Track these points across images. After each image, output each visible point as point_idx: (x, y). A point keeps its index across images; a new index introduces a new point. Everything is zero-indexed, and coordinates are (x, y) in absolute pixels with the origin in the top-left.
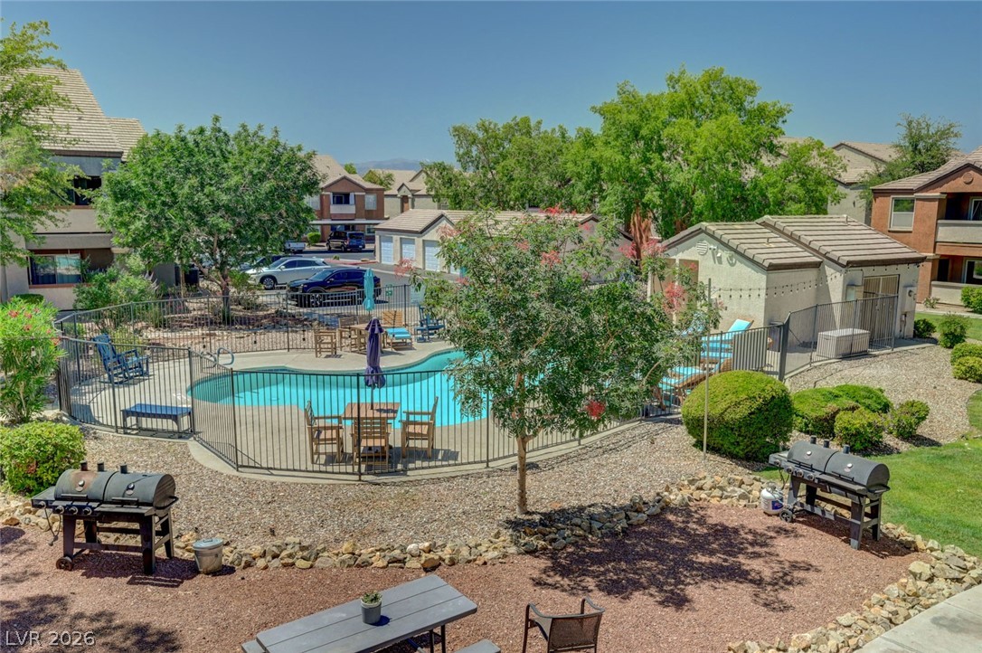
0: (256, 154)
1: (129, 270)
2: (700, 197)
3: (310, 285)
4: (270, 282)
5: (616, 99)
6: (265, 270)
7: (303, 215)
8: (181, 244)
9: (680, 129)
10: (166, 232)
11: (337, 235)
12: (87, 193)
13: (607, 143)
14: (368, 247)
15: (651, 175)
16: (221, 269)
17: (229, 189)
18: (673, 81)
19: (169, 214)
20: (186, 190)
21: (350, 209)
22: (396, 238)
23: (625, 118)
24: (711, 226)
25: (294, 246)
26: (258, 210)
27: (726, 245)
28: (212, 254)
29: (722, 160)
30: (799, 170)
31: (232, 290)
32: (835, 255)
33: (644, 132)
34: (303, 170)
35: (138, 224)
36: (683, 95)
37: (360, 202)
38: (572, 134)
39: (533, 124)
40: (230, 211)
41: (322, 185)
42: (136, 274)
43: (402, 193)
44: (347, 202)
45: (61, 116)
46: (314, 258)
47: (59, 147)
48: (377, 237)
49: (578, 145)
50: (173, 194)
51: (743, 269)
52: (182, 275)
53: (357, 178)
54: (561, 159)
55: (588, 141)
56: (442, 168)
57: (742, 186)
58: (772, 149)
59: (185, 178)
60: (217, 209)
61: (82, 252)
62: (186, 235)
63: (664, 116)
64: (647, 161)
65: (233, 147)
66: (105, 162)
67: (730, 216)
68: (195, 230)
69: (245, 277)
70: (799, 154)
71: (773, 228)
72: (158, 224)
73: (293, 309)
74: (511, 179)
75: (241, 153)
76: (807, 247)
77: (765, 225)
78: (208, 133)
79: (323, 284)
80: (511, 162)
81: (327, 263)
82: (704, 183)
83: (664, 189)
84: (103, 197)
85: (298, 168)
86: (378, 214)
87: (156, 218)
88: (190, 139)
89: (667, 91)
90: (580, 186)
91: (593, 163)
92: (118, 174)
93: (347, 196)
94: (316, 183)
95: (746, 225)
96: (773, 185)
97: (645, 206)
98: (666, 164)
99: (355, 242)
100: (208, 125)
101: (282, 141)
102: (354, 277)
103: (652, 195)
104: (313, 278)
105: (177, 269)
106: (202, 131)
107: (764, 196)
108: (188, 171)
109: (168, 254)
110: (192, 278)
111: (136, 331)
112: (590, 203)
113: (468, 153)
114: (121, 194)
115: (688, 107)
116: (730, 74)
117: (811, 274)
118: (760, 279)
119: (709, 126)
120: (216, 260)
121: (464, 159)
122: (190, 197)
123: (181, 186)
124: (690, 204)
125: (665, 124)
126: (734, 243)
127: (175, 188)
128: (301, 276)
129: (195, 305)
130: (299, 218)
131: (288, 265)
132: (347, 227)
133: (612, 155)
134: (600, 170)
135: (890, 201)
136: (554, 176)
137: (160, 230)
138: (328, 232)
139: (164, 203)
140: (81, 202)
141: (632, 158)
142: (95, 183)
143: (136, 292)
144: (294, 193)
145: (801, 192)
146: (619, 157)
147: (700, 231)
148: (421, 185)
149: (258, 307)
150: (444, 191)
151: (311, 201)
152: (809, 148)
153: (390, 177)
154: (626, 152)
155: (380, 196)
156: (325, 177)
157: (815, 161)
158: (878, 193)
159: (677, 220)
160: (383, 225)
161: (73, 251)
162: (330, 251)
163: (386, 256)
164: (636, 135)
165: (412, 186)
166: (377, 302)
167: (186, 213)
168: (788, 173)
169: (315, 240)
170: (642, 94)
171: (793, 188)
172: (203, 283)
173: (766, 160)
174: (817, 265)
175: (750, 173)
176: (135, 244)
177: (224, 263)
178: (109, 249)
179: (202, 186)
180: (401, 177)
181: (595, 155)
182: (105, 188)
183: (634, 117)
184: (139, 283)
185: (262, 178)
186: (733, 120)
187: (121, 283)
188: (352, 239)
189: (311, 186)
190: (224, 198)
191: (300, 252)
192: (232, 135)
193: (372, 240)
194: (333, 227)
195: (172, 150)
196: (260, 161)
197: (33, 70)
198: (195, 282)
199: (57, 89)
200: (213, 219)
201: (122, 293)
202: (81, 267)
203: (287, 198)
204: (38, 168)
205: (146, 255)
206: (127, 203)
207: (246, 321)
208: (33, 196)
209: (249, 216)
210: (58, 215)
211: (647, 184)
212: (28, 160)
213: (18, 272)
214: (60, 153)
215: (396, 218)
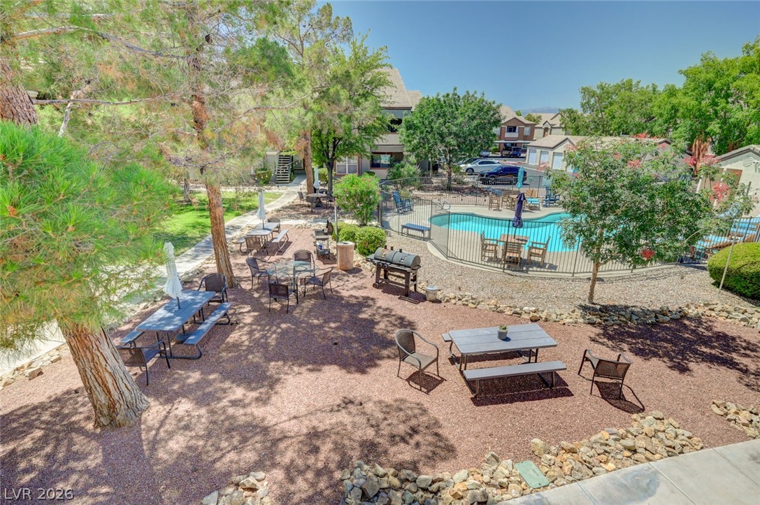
0: (472, 106)
1: (409, 162)
2: (753, 128)
3: (490, 174)
4: (471, 171)
5: (699, 64)
6: (469, 165)
7: (491, 138)
8: (432, 151)
9: (747, 81)
10: (426, 146)
11: (507, 148)
12: (395, 126)
13: (685, 94)
14: (522, 155)
15: (716, 113)
16: (449, 164)
17: (457, 124)
18: (748, 49)
19: (429, 136)
20: (437, 125)
21: (515, 135)
22: (539, 151)
23: (703, 76)
25: (484, 153)
26: (470, 135)
28: (445, 156)
31: (453, 174)
33: (717, 85)
34: (494, 114)
35: (415, 141)
36: (755, 58)
37: (521, 130)
38: (661, 89)
39: (634, 83)
40: (457, 135)
41: (503, 122)
42: (412, 164)
43: (545, 126)
44: (514, 131)
45: (388, 91)
46: (494, 160)
47: (386, 105)
48: (528, 150)
49: (664, 95)
50: (432, 127)
52: (431, 166)
53: (522, 118)
54: (650, 105)
55: (672, 92)
56: (571, 111)
59: (438, 119)
60: (450, 134)
61: (391, 154)
62: (435, 147)
63: (736, 73)
64: (715, 104)
65: (461, 103)
66: (404, 112)
68: (439, 144)
69: (459, 168)
72: (424, 141)
73: (480, 186)
74: (613, 118)
75: (465, 106)
78: (450, 96)
79: (497, 174)
80: (615, 107)
81: (500, 163)
83: (724, 122)
84: (402, 129)
85: (492, 113)
86: (530, 137)
87: (423, 138)
88: (442, 99)
89: (741, 56)
90: (660, 121)
91: (672, 108)
92: (409, 117)
93: (515, 128)
94: (500, 121)
97: (707, 134)
98: (730, 106)
99: (515, 152)
101: (485, 99)
102: (513, 171)
103: (714, 127)
104: (492, 170)
105: (429, 163)
106: (448, 95)
108: (439, 115)
109: (426, 155)
110: (435, 168)
111: (410, 191)
112: (664, 133)
113: (588, 103)
114: (409, 128)
115: (757, 66)
120: (447, 160)
121: (585, 106)
122: (439, 128)
123: (435, 123)
124: (744, 132)
125: (735, 79)
127: (433, 124)
128: (487, 169)
129: (435, 180)
130: (489, 139)
131: (480, 163)
132: (512, 144)
133: (688, 101)
134: (677, 111)
136: (643, 115)
137: (424, 144)
138: (503, 147)
139: (427, 131)
140: (393, 131)
141: (704, 103)
142: (399, 122)
143: (411, 173)
144: (488, 126)
146: (694, 103)
147: (748, 150)
148: (557, 122)
149: (464, 183)
150: (570, 124)
151: (496, 130)
153: (540, 117)
154: (699, 99)
155: (533, 127)
156: (505, 118)
159: (731, 142)
160: (532, 143)
161: (388, 153)
162: (502, 157)
163: (532, 161)
164: (710, 87)
165: (551, 122)
166: (524, 184)
167: (436, 136)
169: (495, 151)
170: (721, 59)
172: (440, 170)
176: (413, 150)
177: (451, 161)
178: (402, 153)
179: (445, 123)
180: (546, 117)
181: (674, 101)
182: (403, 124)
183: (711, 76)
184: (414, 169)
185: (473, 118)
187: (406, 168)
188: (515, 151)
189: (497, 123)
190: (454, 129)
191: (487, 157)
192: (461, 97)
193: (525, 151)
194: (505, 144)
195: (434, 105)
196: (474, 110)
197: (379, 70)
198: (437, 169)
199: (388, 78)
200: (447, 139)
201: (406, 173)
202: (391, 161)
203: (485, 129)
204: (378, 115)
205: (417, 156)
206: (412, 131)
207: (457, 190)
208: (375, 128)
209: (465, 138)
210: (384, 137)
211: (711, 120)
212: (374, 112)
213: (366, 162)
214: (386, 108)
215: (540, 140)
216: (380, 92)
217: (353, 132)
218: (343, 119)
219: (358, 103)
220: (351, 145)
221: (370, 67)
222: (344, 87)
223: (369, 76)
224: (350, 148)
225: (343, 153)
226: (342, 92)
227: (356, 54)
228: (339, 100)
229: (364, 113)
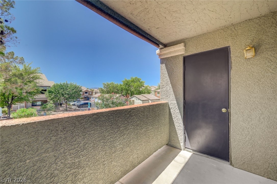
0: (73, 86)
1: (50, 103)
2: (135, 92)
3: (80, 105)
4: (74, 105)
5: (124, 80)
6: (73, 103)
7: (80, 95)
8: (59, 99)
9: (132, 84)
10: (57, 98)
11: (85, 98)
12: (44, 92)
13: (123, 85)
14: (90, 99)
15: (129, 89)
16: (66, 103)
17: (68, 91)
18: (131, 78)
19: (58, 95)
20: (61, 91)
21: (87, 94)
22: (94, 98)
23: (125, 82)
24: (136, 96)
25: (78, 99)
26: (73, 94)
27: (137, 98)
28: (65, 101)
29: (138, 88)
30: (146, 89)
31: (68, 106)
32: (150, 99)
33: (128, 84)
34: (80, 89)
35: (52, 96)
36: (132, 80)
37: (89, 93)
38: (119, 84)
39: (114, 83)
40: (68, 94)
41: (83, 91)
42: (51, 104)
43: (95, 92)
44: (87, 93)
45: (40, 81)
46: (81, 101)
47: (40, 85)
48: (91, 98)
49: (120, 86)
50: (59, 92)
51: (139, 101)
52: (59, 104)
53: (89, 90)
54: (117, 87)
55: (121, 85)
56: (101, 89)
57: (140, 91)
58: (143, 86)
59: (61, 90)
60: (66, 94)
61: (42, 101)
62: (60, 98)
63: (130, 82)
64: (129, 88)
65: (69, 85)
66: (47, 87)
67: (139, 94)
68: (62, 97)
69: (70, 104)
70: (146, 87)
71: (143, 96)
72: (56, 96)
73: (77, 108)
74: (111, 90)
75: (70, 86)
76: (147, 98)
77: (142, 95)
78: (65, 83)
79: (82, 105)
80: (111, 88)
81: (83, 102)
82: (136, 90)
83: (131, 91)
84: (47, 93)
85: (79, 88)
86: (92, 95)
87: (56, 95)
88: (62, 84)
89: (131, 79)
90: (120, 91)
91: (122, 88)
92: (50, 89)
93: (87, 92)
94: (82, 90)
95: (140, 95)
96: (143, 91)
97: (128, 93)
98: (131, 88)
99: (88, 99)
101: (77, 85)
102: (87, 103)
103: (129, 92)
104: (81, 104)
105: (58, 103)
106: (64, 83)
107: (143, 92)
108: (61, 89)
109: (57, 101)
110: (61, 104)
111: (51, 112)
112: (121, 93)
113: (105, 86)
114: (50, 92)
115: (133, 81)
116: (138, 78)
117: (147, 101)
118: (141, 102)
119: (136, 84)
120: (65, 102)
121: (104, 87)
122: (62, 92)
123: (60, 91)
124: (134, 93)
125: (130, 83)
126: (138, 98)
127: (59, 91)
128: (79, 104)
129: (61, 108)
130: (79, 95)
131: (77, 102)
132: (87, 97)
133: (124, 87)
134: (122, 89)
135: (157, 93)
136: (116, 90)
137: (56, 97)
138: (84, 97)
139: (57, 93)
140: (42, 93)
141: (127, 87)
142: (45, 90)
143: (51, 106)
144: (78, 92)
145: (147, 92)
146: (125, 87)
147: (134, 96)
148: (98, 91)
149: (72, 108)
150: (101, 91)
151: (81, 93)
152: (148, 86)
153: (94, 90)
154: (126, 87)
155: (92, 92)
156: (83, 90)
157: (148, 88)
158: (156, 92)
159: (132, 94)
160: (92, 96)
161: (40, 101)
162: (84, 100)
163: (92, 101)
164: (127, 85)
165: (97, 91)
166: (90, 107)
167: (61, 95)
168: (145, 89)
169: (82, 99)
170: (127, 80)
171: (146, 91)
172: (63, 105)
173: (143, 88)
174: (148, 100)
175: (141, 89)
176: (52, 99)
177: (66, 102)
178: (47, 100)
179: (64, 91)
180: (95, 90)
181: (122, 87)
182: (47, 91)
183: (127, 82)
184: (52, 105)
185: (73, 90)
186: (139, 83)
187: (48, 105)
188: (88, 98)
189: (81, 91)
190: (67, 92)
191: (79, 100)
192: (69, 84)
193: (90, 98)
194: (85, 97)
195: (59, 86)
196: (73, 87)
197: (36, 74)
198: (62, 105)
199: (40, 77)
200: (65, 95)
201: (49, 107)
202: (42, 103)
203: (77, 92)
204: (36, 88)
205: (53, 101)
206: (51, 93)
207: (70, 111)
208: (34, 92)
209: (71, 95)
210: (38, 95)
211: (129, 91)
212: (34, 87)
213: (30, 104)
214: (40, 86)
215: (94, 95)
216: (37, 81)
217: (23, 94)
218: (18, 89)
219: (26, 84)
220: (22, 98)
221: (32, 73)
222: (19, 78)
223: (32, 76)
224: (21, 99)
225: (17, 101)
226: (18, 80)
227: (25, 69)
228: (17, 83)
229: (29, 87)
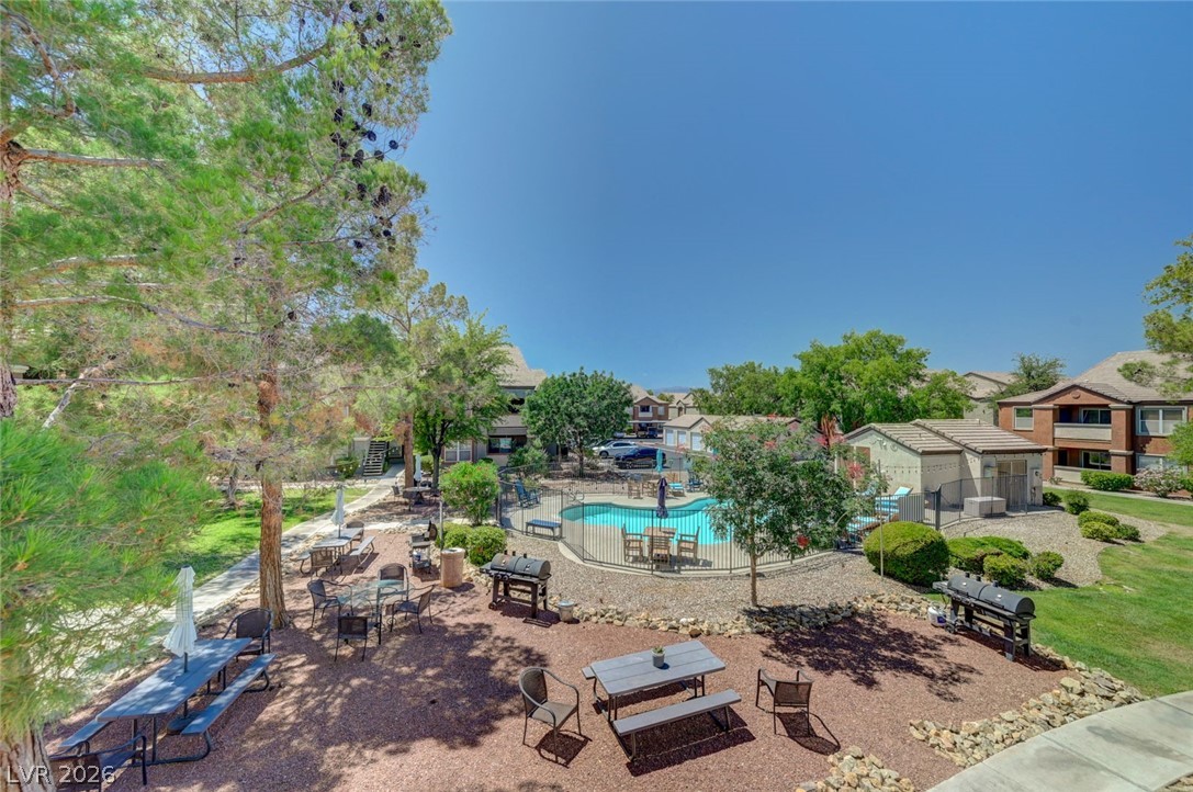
0: (601, 385)
1: (534, 446)
2: (869, 407)
3: (626, 457)
4: (605, 455)
5: (810, 350)
6: (603, 448)
8: (560, 433)
9: (853, 366)
10: (553, 427)
11: (642, 428)
12: (517, 407)
13: (804, 375)
14: (659, 436)
15: (834, 393)
16: (580, 447)
17: (586, 404)
18: (846, 339)
19: (556, 418)
20: (565, 405)
21: (650, 414)
22: (675, 431)
23: (815, 360)
24: (878, 426)
25: (618, 434)
26: (601, 415)
27: (890, 438)
28: (576, 439)
29: (884, 384)
30: (940, 390)
31: (585, 458)
32: (973, 446)
33: (829, 368)
34: (625, 394)
35: (540, 423)
36: (853, 346)
37: (655, 410)
38: (781, 371)
39: (756, 365)
40: (586, 416)
41: (635, 401)
42: (538, 449)
43: (679, 405)
44: (648, 411)
45: (508, 369)
46: (629, 442)
47: (507, 384)
48: (664, 431)
49: (786, 377)
50: (558, 407)
51: (901, 453)
52: (560, 450)
53: (654, 398)
54: (775, 385)
55: (792, 375)
56: (702, 391)
57: (898, 401)
58: (918, 377)
59: (565, 399)
60: (579, 415)
61: (513, 437)
62: (563, 428)
63: (842, 358)
64: (831, 386)
65: (589, 382)
66: (527, 391)
67: (891, 419)
68: (568, 426)
69: (592, 451)
70: (938, 381)
71: (924, 427)
72: (550, 422)
73: (617, 470)
74: (744, 397)
75: (593, 385)
76: (950, 440)
77: (916, 425)
78: (577, 375)
79: (633, 456)
80: (743, 388)
81: (635, 445)
82: (872, 397)
83: (843, 402)
84: (525, 409)
85: (622, 392)
86: (665, 417)
87: (549, 420)
88: (568, 379)
89: (842, 344)
90: (787, 401)
91: (796, 388)
92: (532, 397)
93: (648, 407)
94: (632, 400)
95: (903, 425)
96: (922, 399)
97: (832, 413)
98: (844, 387)
99: (651, 433)
100: (578, 372)
101: (614, 379)
102: (651, 453)
103: (836, 406)
104: (628, 453)
105: (557, 446)
106: (574, 375)
107: (915, 406)
108: (566, 395)
109: (554, 438)
110: (565, 451)
111: (535, 479)
112: (794, 412)
113: (717, 383)
114: (533, 407)
115: (857, 352)
116: (885, 332)
117: (955, 458)
118: (917, 461)
119: (872, 364)
120: (577, 442)
121: (715, 387)
122: (566, 408)
123: (562, 403)
124: (862, 411)
125: (843, 363)
126: (895, 437)
127: (559, 404)
128: (623, 451)
129: (565, 466)
130: (623, 419)
131: (614, 446)
132: (647, 424)
133: (808, 382)
134: (800, 391)
135: (1012, 410)
136: (771, 395)
137: (550, 426)
138: (637, 427)
139: (553, 412)
140: (515, 412)
141: (821, 384)
142: (521, 402)
143: (537, 458)
144: (620, 407)
145: (942, 404)
146: (812, 384)
147: (870, 429)
148: (690, 402)
149: (598, 468)
150: (703, 404)
151: (628, 410)
152: (946, 376)
153: (672, 396)
154: (817, 382)
155: (667, 407)
156: (636, 398)
157: (951, 384)
158: (1002, 405)
159: (853, 421)
160: (668, 423)
161: (509, 436)
162: (638, 438)
163: (669, 441)
164: (823, 370)
165: (685, 402)
166: (664, 468)
167: (564, 417)
168: (931, 392)
169: (630, 431)
170: (827, 346)
171: (935, 401)
172: (570, 454)
173: (914, 384)
174: (959, 452)
175: (903, 393)
176: (538, 433)
177: (582, 444)
178: (525, 436)
179: (573, 403)
180: (679, 397)
181: (796, 382)
182: (526, 404)
183: (822, 360)
184: (539, 453)
185: (603, 398)
186: (889, 360)
187: (530, 453)
188: (651, 431)
189: (629, 402)
190: (584, 409)
191: (622, 438)
192: (589, 376)
193: (661, 432)
194: (640, 425)
195: (559, 385)
196: (603, 389)
197: (498, 348)
198: (566, 453)
199: (508, 356)
200: (577, 420)
201: (530, 459)
202: (512, 445)
203: (616, 409)
204: (496, 395)
205: (543, 439)
206: (535, 412)
207: (591, 476)
208: (493, 409)
209: (596, 419)
210: (503, 418)
211: (832, 400)
212: (492, 391)
213: (483, 447)
214: (507, 387)
215: (675, 420)
216: (499, 370)
217: (466, 413)
218: (455, 399)
219: (473, 382)
220: (464, 427)
221: (487, 345)
222: (457, 365)
223: (486, 355)
224: (461, 431)
225: (453, 437)
226: (454, 371)
227: (471, 332)
228: (451, 379)
229: (480, 393)
